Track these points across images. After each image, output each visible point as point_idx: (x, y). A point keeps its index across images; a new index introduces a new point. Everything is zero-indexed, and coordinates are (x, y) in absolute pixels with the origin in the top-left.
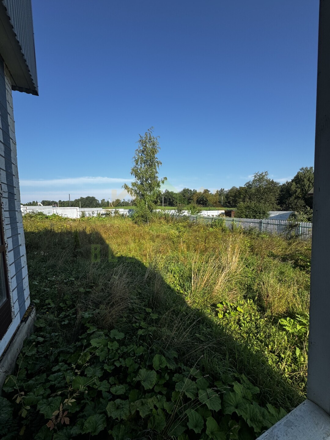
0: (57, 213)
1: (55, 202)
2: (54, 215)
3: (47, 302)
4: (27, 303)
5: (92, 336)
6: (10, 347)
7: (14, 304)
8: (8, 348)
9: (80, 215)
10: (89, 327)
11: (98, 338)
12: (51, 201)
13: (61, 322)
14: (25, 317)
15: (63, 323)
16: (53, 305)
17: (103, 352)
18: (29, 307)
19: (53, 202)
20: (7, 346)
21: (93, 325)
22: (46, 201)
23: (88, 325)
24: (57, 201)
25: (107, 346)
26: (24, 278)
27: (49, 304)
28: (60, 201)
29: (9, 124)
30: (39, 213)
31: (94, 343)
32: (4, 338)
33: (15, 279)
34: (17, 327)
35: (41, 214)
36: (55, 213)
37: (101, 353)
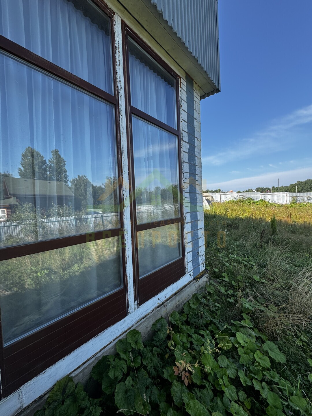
0: (265, 199)
1: (268, 188)
2: (262, 200)
3: (223, 274)
4: (202, 268)
5: (242, 329)
6: (180, 292)
7: (188, 263)
8: (179, 292)
9: (290, 201)
10: (245, 319)
11: (247, 337)
12: (265, 187)
13: (228, 297)
14: (197, 277)
15: (228, 300)
16: (227, 279)
17: (246, 356)
18: (203, 271)
19: (266, 188)
20: (179, 290)
21: (250, 319)
22: (260, 188)
23: (244, 316)
24: (271, 187)
25: (254, 353)
26: (200, 247)
27: (225, 277)
28: (273, 187)
29: (195, 126)
30: (248, 198)
31: (240, 337)
32: (176, 283)
33: (191, 244)
34: (189, 282)
35: (250, 199)
36: (263, 198)
37: (243, 355)
